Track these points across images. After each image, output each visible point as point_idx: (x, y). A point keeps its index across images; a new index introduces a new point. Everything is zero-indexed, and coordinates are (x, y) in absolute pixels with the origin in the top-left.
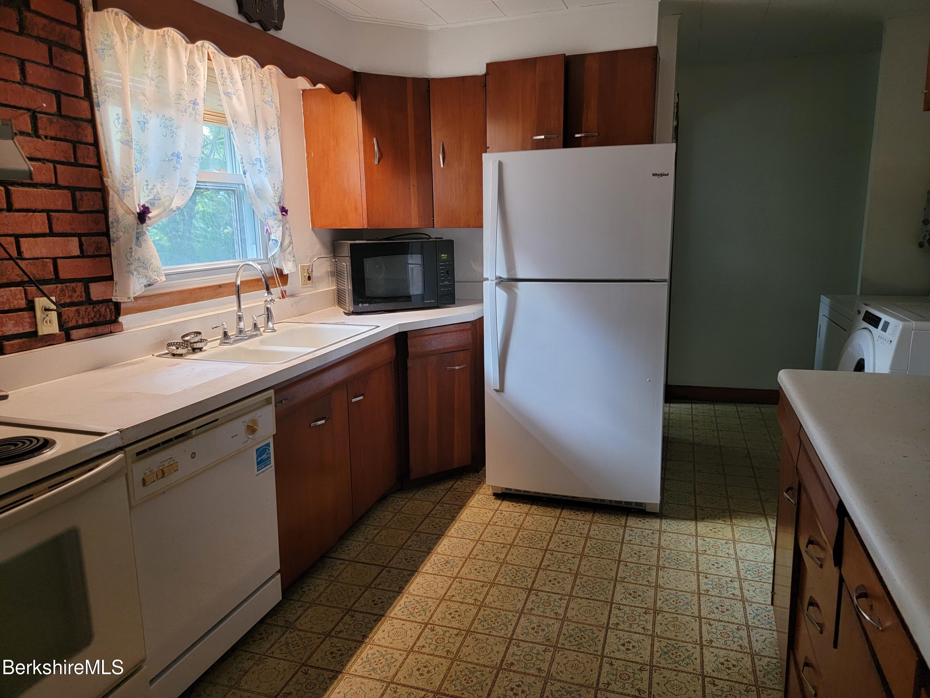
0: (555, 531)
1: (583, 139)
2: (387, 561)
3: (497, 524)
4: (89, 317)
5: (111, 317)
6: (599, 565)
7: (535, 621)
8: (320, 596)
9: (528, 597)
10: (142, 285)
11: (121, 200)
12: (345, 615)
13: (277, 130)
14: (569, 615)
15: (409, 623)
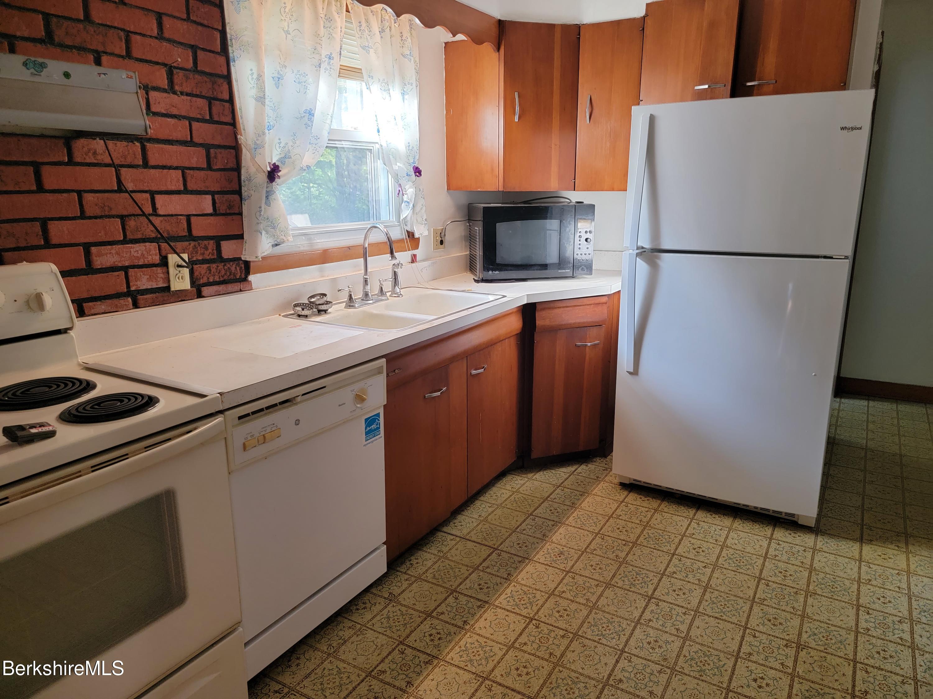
0: (687, 534)
1: (756, 88)
2: (499, 543)
3: (620, 518)
4: (220, 275)
5: (241, 275)
6: (735, 580)
7: (651, 635)
8: (427, 571)
9: (647, 606)
10: (270, 244)
11: (253, 158)
12: (448, 596)
13: (414, 85)
14: (692, 633)
15: (514, 615)
